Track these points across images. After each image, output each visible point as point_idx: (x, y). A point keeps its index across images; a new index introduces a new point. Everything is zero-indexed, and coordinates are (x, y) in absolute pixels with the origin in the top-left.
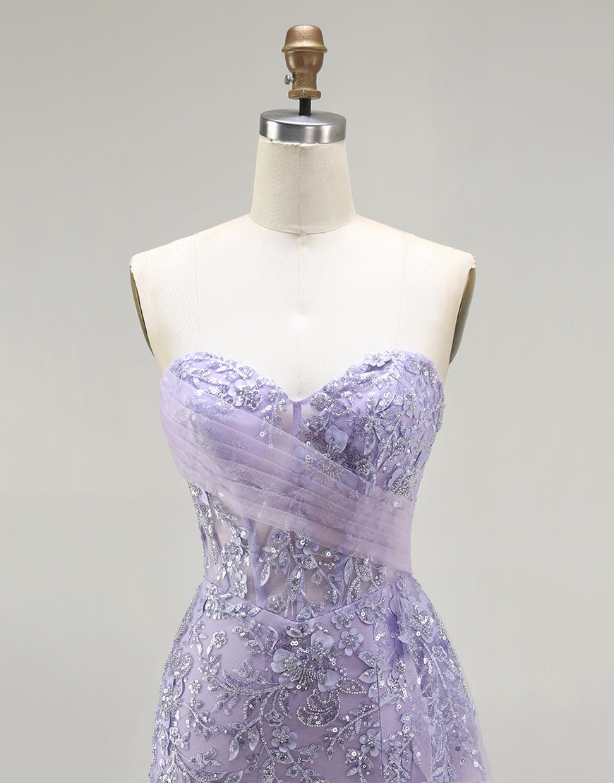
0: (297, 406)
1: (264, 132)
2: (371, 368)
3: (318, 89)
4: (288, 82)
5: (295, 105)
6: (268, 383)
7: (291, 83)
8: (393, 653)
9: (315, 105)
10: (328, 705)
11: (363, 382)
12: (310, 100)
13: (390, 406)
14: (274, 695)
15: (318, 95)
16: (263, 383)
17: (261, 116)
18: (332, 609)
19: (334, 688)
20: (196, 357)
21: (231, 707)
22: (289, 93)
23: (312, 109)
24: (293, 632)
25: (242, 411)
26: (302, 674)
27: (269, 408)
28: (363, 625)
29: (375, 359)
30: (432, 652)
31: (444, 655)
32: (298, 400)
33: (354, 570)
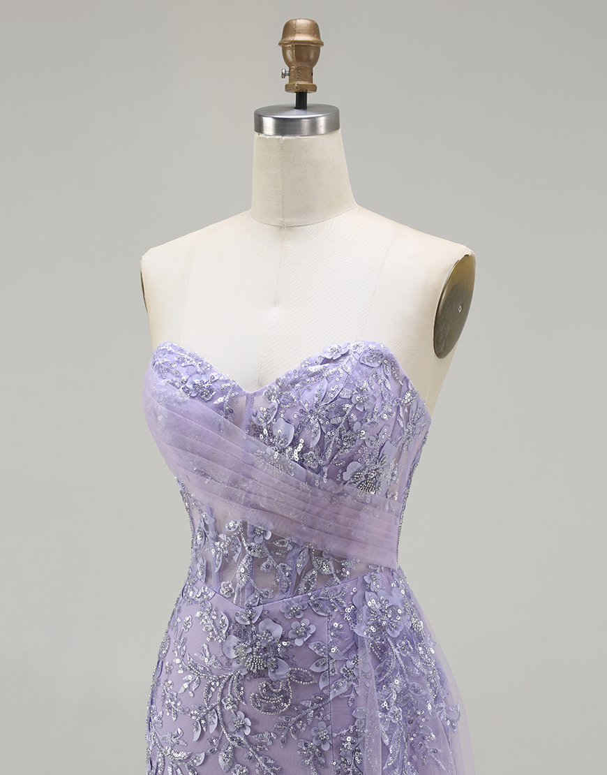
0: (250, 398)
1: (259, 128)
2: (326, 361)
3: (314, 83)
4: (284, 75)
5: (292, 98)
6: (221, 378)
7: (287, 77)
8: (351, 645)
9: (311, 99)
10: (279, 694)
11: (314, 375)
12: (306, 93)
13: (336, 399)
14: (229, 679)
15: (314, 89)
16: (216, 378)
17: (255, 114)
18: (281, 598)
19: (285, 677)
20: (170, 349)
21: (194, 689)
22: (286, 86)
23: (308, 102)
24: (242, 619)
25: (196, 401)
26: (252, 662)
27: (220, 400)
28: (316, 617)
29: (333, 350)
30: (396, 646)
31: (410, 650)
32: (251, 392)
33: (311, 560)
